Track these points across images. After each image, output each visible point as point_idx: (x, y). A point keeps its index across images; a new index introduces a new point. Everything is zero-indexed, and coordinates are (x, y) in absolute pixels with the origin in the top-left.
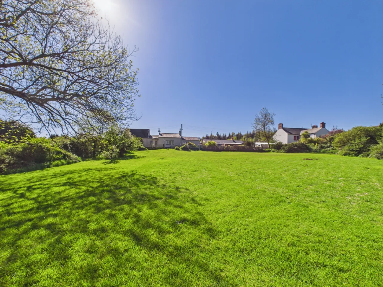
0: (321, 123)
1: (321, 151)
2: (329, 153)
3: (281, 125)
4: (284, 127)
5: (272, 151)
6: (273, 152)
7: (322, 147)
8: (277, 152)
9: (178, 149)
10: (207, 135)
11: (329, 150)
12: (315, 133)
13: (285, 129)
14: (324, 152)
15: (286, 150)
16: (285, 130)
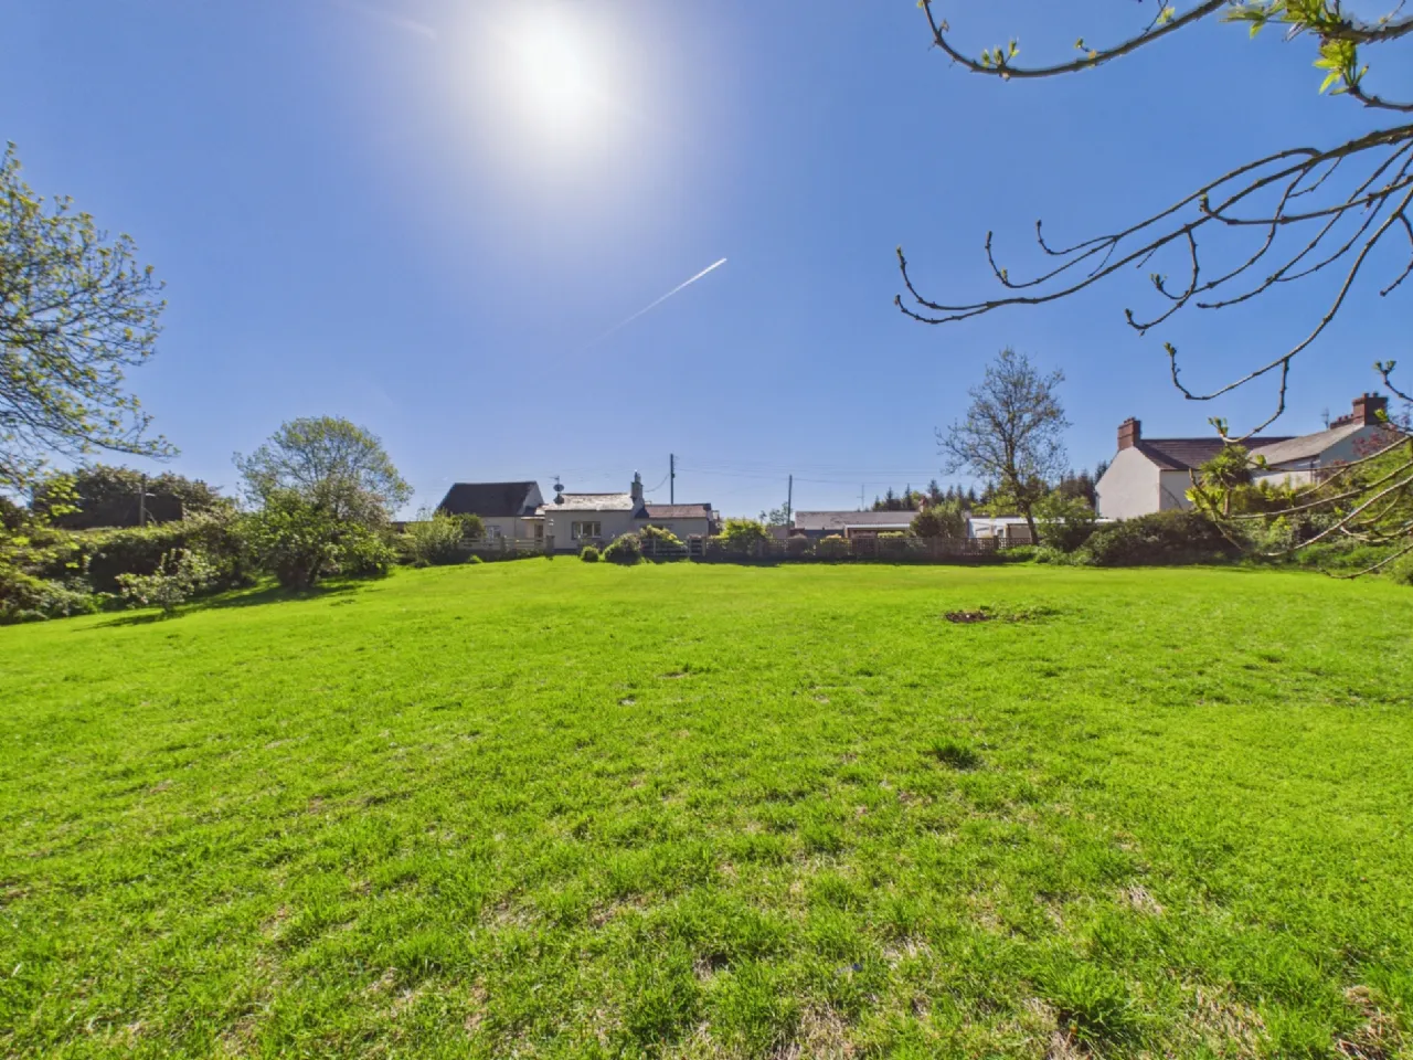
0: (1360, 396)
1: (1300, 557)
2: (1343, 565)
3: (1130, 430)
4: (1145, 435)
5: (1037, 558)
6: (1044, 560)
7: (1307, 531)
8: (1061, 563)
9: (590, 558)
10: (890, 495)
11: (1347, 551)
12: (1315, 457)
13: (1155, 446)
14: (1313, 563)
15: (1095, 554)
16: (1152, 450)
